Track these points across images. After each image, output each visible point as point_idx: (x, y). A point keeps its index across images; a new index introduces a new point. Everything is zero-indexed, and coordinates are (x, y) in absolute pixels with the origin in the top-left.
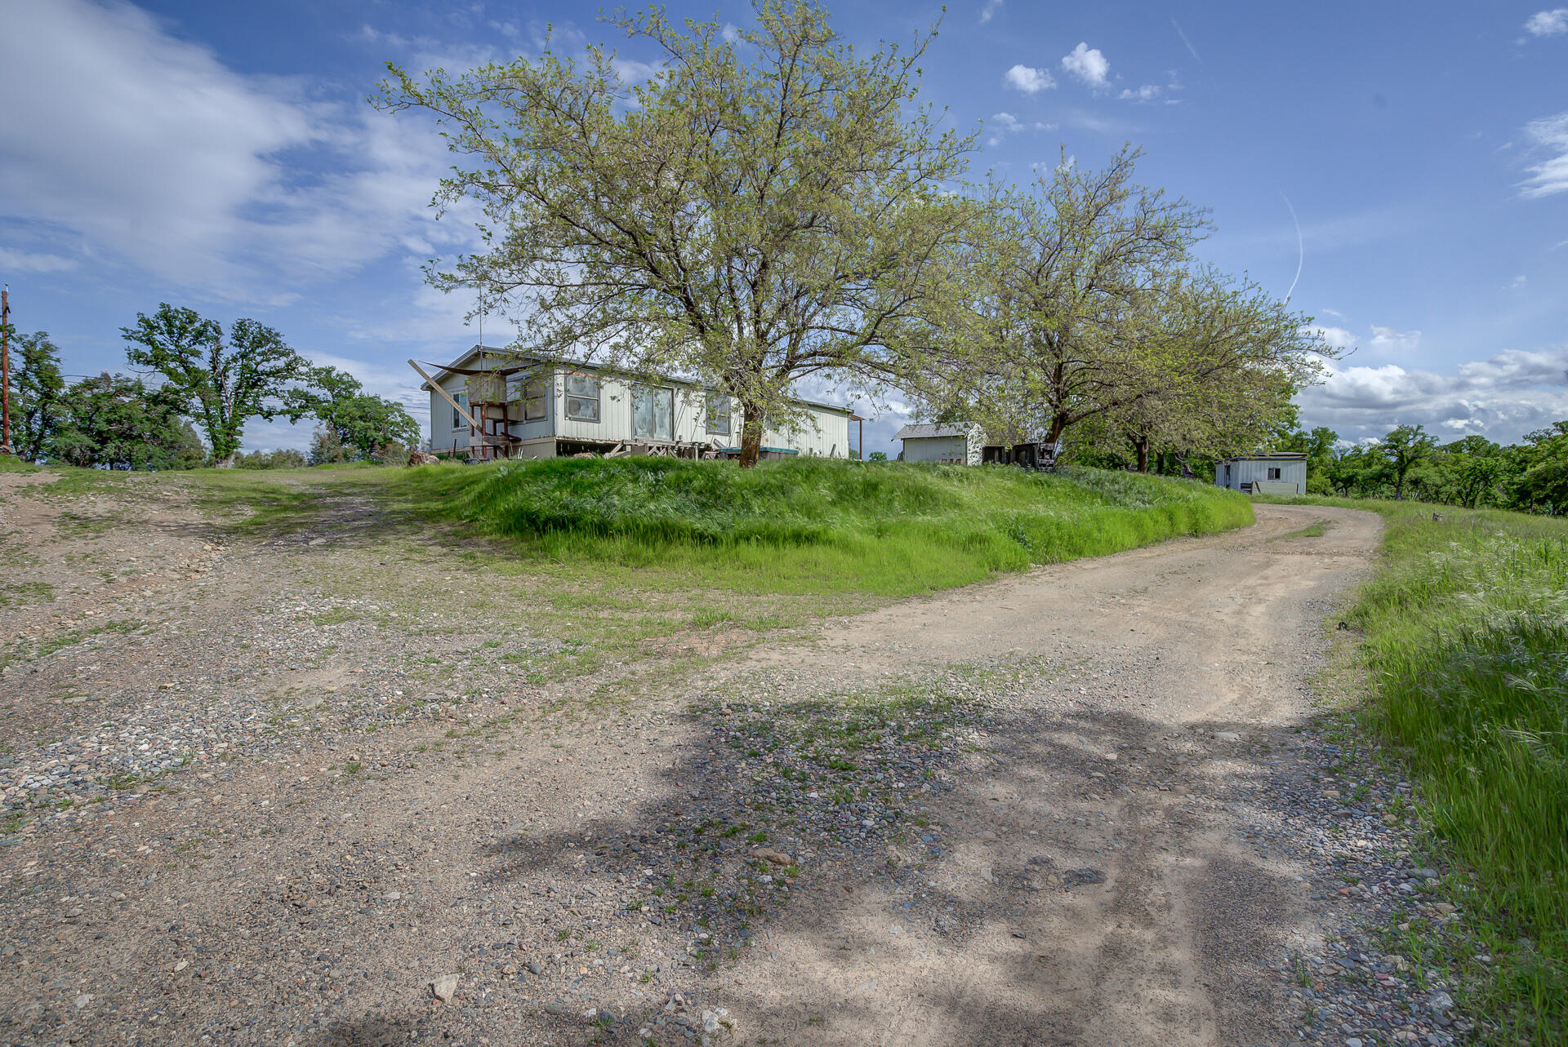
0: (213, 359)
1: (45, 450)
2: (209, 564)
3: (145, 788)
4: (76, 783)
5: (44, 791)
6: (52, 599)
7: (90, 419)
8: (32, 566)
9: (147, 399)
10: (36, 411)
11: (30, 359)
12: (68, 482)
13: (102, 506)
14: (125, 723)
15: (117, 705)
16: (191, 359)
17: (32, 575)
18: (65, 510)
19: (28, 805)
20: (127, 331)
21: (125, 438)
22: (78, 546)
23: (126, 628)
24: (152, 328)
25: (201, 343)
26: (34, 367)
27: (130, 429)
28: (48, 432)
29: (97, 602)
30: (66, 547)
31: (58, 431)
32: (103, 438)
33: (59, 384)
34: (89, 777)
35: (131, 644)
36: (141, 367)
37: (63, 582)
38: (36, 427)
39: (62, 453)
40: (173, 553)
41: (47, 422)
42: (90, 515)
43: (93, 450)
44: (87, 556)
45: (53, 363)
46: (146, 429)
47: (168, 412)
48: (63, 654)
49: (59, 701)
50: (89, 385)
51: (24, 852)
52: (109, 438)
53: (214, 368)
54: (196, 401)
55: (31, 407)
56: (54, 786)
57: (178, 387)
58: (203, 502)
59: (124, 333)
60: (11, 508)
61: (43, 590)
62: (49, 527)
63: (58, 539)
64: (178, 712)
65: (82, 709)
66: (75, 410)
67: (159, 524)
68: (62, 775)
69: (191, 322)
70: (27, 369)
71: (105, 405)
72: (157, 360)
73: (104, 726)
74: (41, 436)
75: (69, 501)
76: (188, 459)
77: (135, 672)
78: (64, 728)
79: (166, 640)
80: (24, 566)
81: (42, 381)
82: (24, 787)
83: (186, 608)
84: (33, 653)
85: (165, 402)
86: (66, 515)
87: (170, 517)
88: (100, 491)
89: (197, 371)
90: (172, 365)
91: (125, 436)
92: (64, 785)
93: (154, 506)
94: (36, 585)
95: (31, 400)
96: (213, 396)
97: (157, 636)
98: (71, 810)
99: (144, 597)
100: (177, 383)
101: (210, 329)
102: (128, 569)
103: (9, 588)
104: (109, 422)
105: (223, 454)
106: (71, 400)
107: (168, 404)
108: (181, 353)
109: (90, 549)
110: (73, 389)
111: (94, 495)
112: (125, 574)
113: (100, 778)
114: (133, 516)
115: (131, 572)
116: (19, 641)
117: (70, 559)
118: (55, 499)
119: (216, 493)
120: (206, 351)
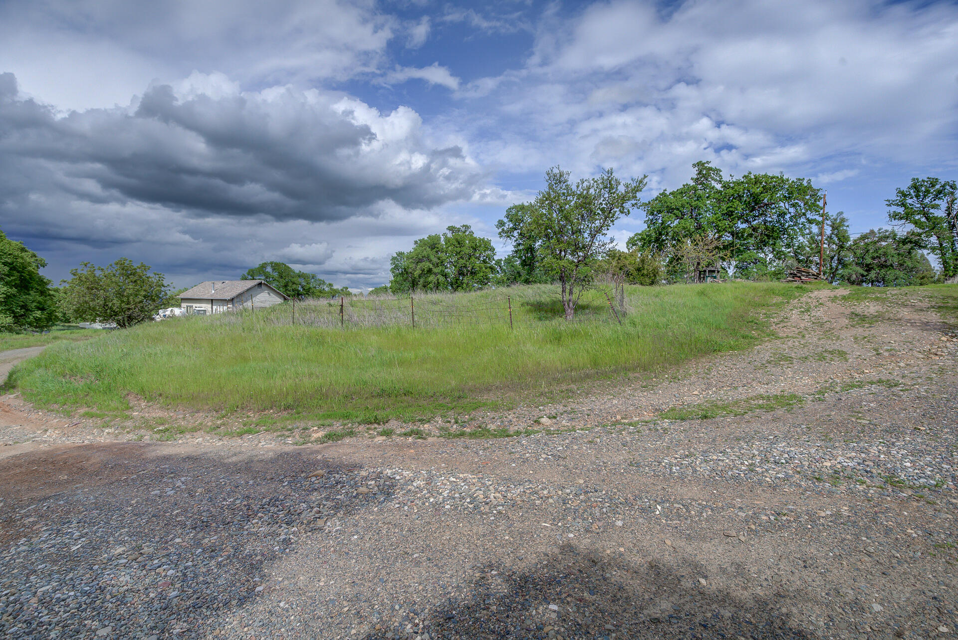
0: (949, 208)
1: (838, 277)
2: (944, 350)
3: (910, 492)
4: (867, 472)
5: (849, 469)
6: (847, 361)
7: (863, 258)
8: (836, 340)
9: (899, 242)
10: (835, 256)
11: (834, 227)
12: (854, 294)
13: (872, 308)
14: (893, 444)
15: (887, 431)
16: (932, 211)
17: (836, 346)
18: (853, 310)
19: (842, 474)
20: (889, 201)
21: (882, 267)
22: (859, 331)
23: (891, 385)
24: (905, 195)
25: (940, 199)
26: (836, 232)
27: (885, 261)
28: (840, 267)
29: (871, 365)
30: (854, 331)
31: (845, 266)
32: (869, 268)
33: (847, 239)
34: (874, 471)
35: (894, 395)
36: (896, 222)
37: (852, 351)
38: (834, 265)
39: (846, 278)
40: (919, 340)
41: (840, 261)
42: (866, 313)
43: (863, 276)
44: (865, 338)
45: (845, 228)
46: (895, 261)
47: (912, 248)
48: (854, 392)
49: (853, 420)
50: (864, 237)
51: (841, 500)
52: (872, 268)
53: (949, 214)
54: (934, 239)
55: (832, 254)
56: (855, 468)
57: (921, 231)
58: (939, 307)
59: (888, 203)
60: (826, 308)
61: (842, 354)
62: (844, 320)
63: (849, 326)
64: (929, 449)
65: (866, 428)
66: (855, 253)
67: (908, 321)
68: (859, 464)
69: (933, 186)
70: (832, 233)
71: (872, 249)
72: (907, 216)
73: (880, 442)
74: (837, 269)
75: (855, 305)
76: (923, 278)
77: (897, 413)
78: (857, 436)
79: (918, 398)
80: (832, 340)
81: (839, 239)
82: (839, 463)
83: (931, 379)
84: (838, 389)
85: (911, 242)
86: (853, 313)
87: (916, 316)
88: (871, 299)
89: (936, 218)
90: (917, 217)
91: (882, 266)
92: (859, 470)
93: (905, 310)
94: (838, 351)
95: (833, 250)
96: (947, 234)
97: (911, 394)
98: (865, 486)
99: (900, 367)
100: (920, 228)
101: (948, 187)
102: (889, 348)
103: (826, 351)
104: (873, 258)
105: (951, 274)
106: (853, 248)
107: (913, 242)
108: (924, 208)
109: (866, 334)
110: (855, 241)
111: (868, 302)
112: (887, 350)
113: (880, 474)
114: (891, 315)
115: (891, 350)
116: (831, 381)
117: (856, 338)
118: (847, 304)
119: (950, 301)
120: (943, 204)
